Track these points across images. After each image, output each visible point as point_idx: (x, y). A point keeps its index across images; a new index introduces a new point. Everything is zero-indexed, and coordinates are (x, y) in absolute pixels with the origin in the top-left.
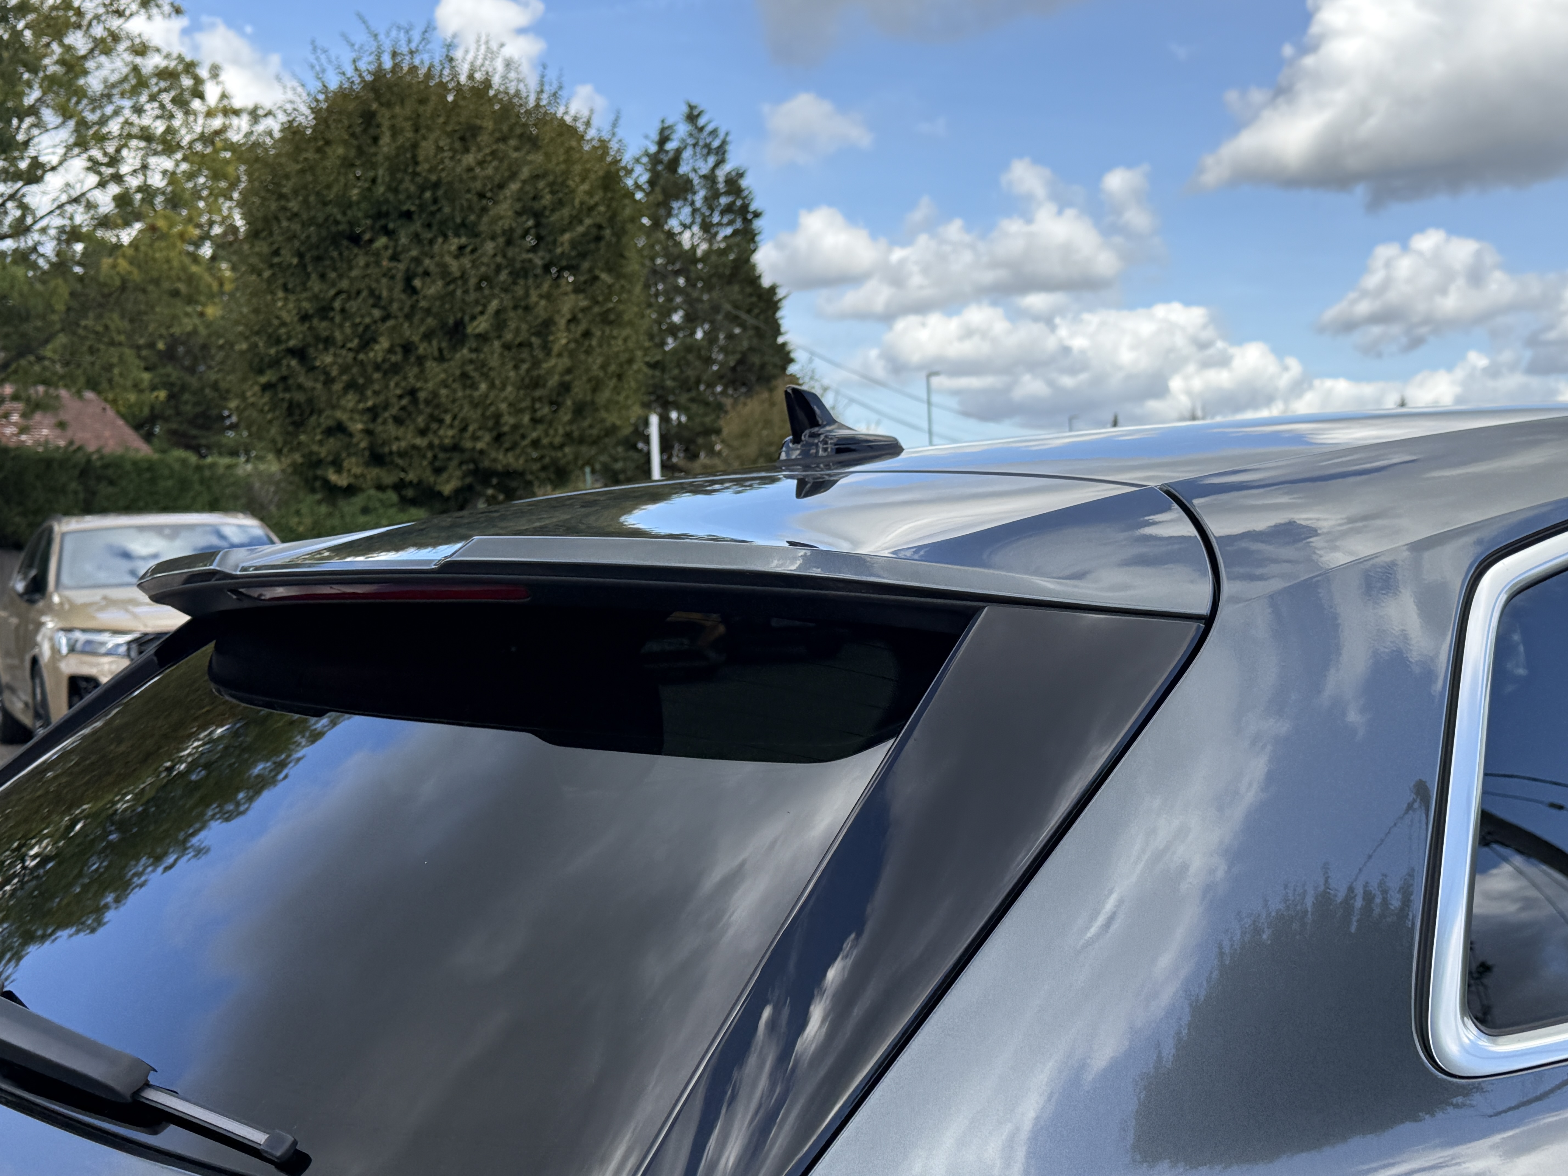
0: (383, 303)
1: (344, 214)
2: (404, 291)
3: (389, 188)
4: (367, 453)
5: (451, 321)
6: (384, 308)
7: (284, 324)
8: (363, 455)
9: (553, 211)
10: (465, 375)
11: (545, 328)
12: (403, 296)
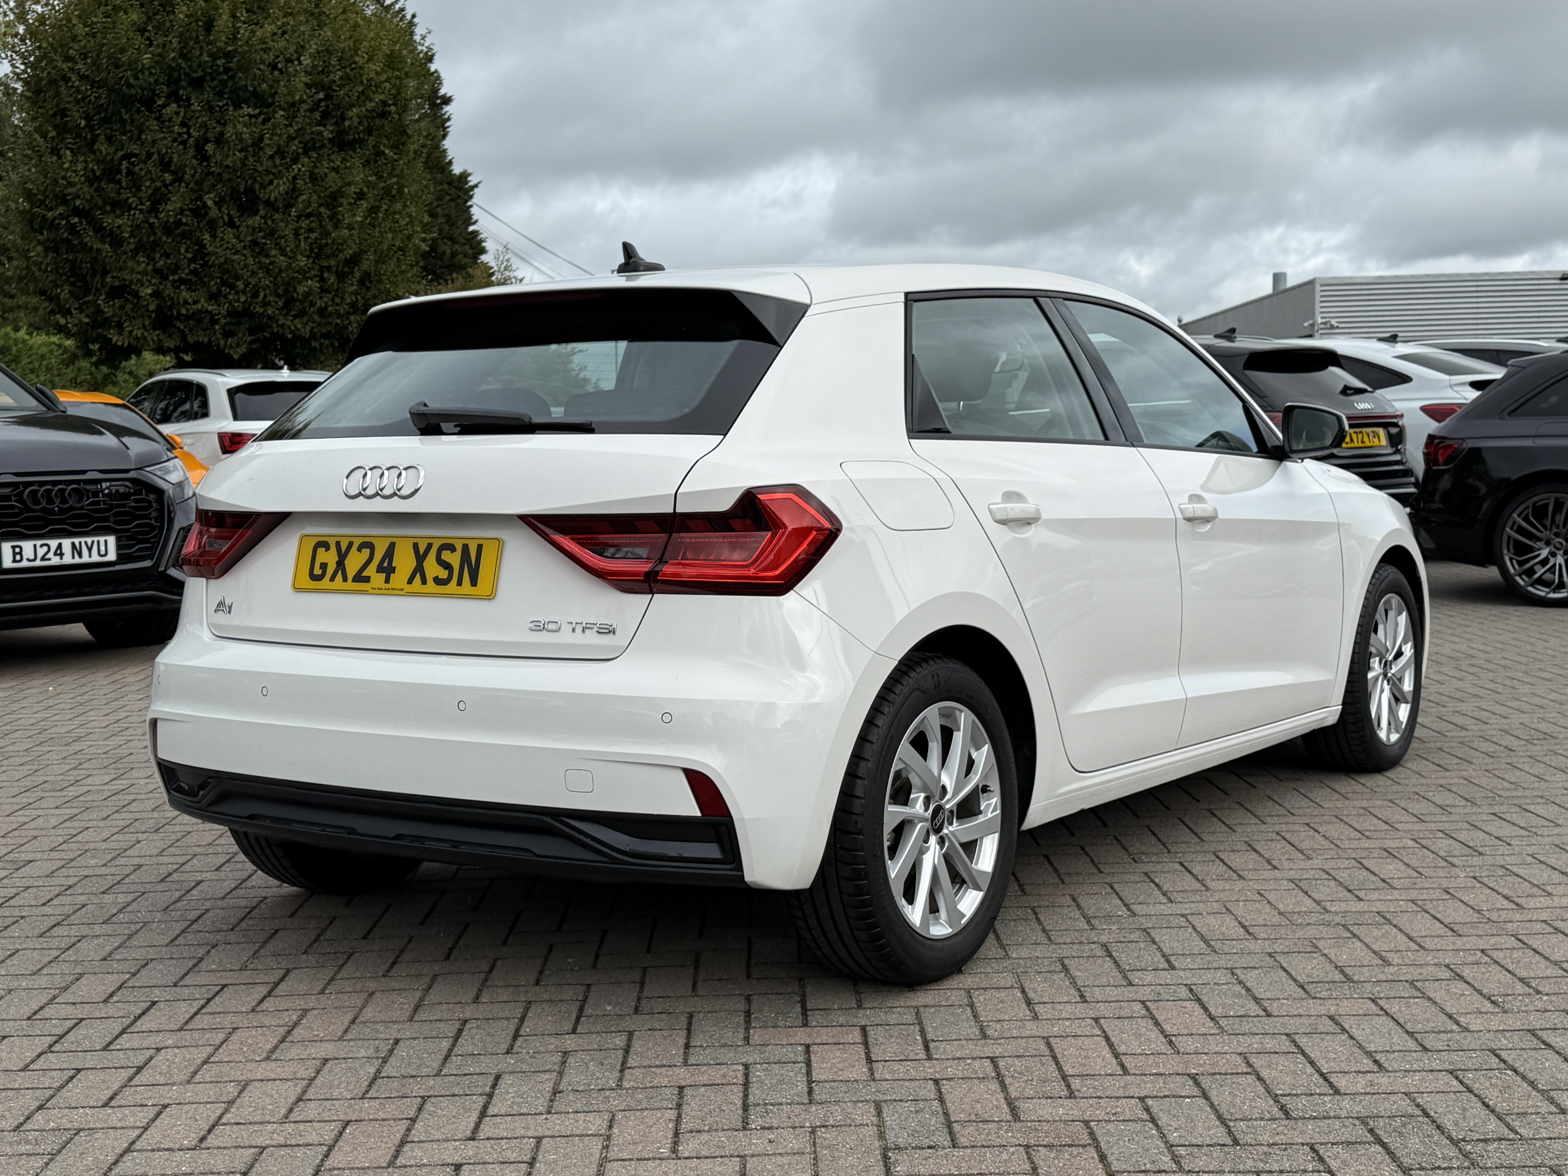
0: (172, 168)
1: (137, 78)
2: (195, 157)
3: (182, 55)
4: (153, 315)
5: (242, 187)
6: (174, 173)
7: (71, 184)
8: (150, 317)
9: (341, 86)
10: (255, 243)
11: (333, 200)
12: (195, 162)
